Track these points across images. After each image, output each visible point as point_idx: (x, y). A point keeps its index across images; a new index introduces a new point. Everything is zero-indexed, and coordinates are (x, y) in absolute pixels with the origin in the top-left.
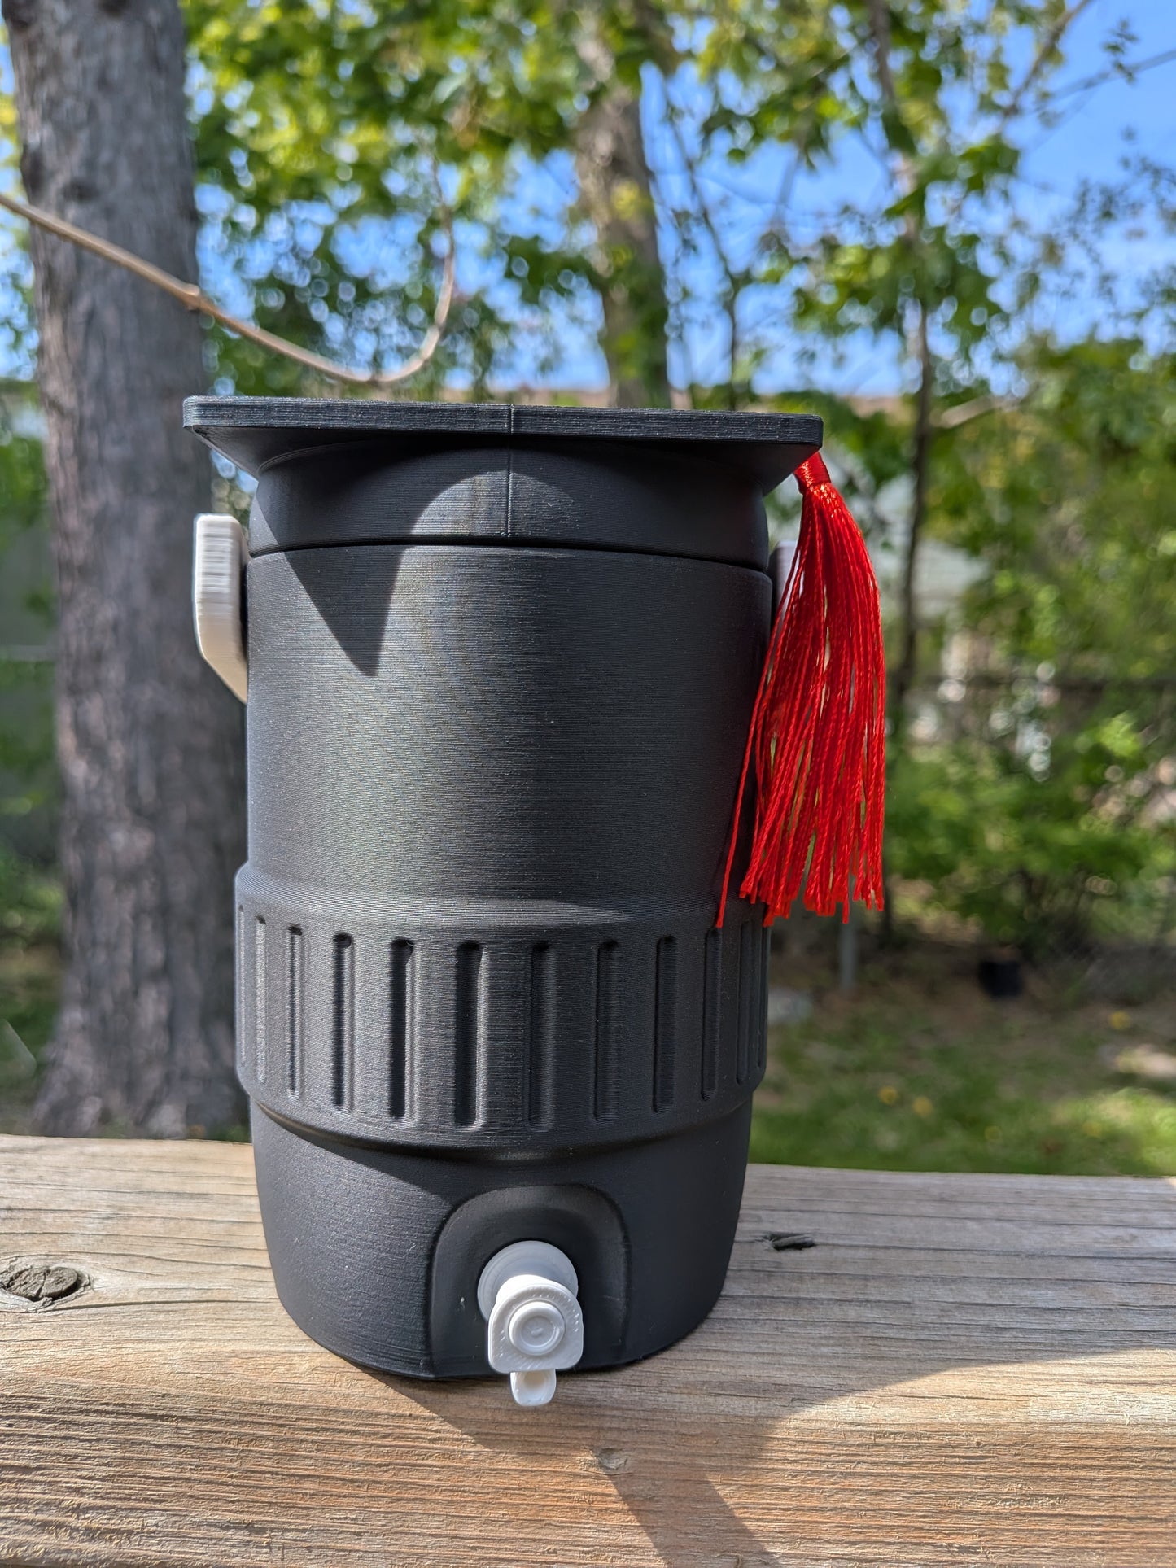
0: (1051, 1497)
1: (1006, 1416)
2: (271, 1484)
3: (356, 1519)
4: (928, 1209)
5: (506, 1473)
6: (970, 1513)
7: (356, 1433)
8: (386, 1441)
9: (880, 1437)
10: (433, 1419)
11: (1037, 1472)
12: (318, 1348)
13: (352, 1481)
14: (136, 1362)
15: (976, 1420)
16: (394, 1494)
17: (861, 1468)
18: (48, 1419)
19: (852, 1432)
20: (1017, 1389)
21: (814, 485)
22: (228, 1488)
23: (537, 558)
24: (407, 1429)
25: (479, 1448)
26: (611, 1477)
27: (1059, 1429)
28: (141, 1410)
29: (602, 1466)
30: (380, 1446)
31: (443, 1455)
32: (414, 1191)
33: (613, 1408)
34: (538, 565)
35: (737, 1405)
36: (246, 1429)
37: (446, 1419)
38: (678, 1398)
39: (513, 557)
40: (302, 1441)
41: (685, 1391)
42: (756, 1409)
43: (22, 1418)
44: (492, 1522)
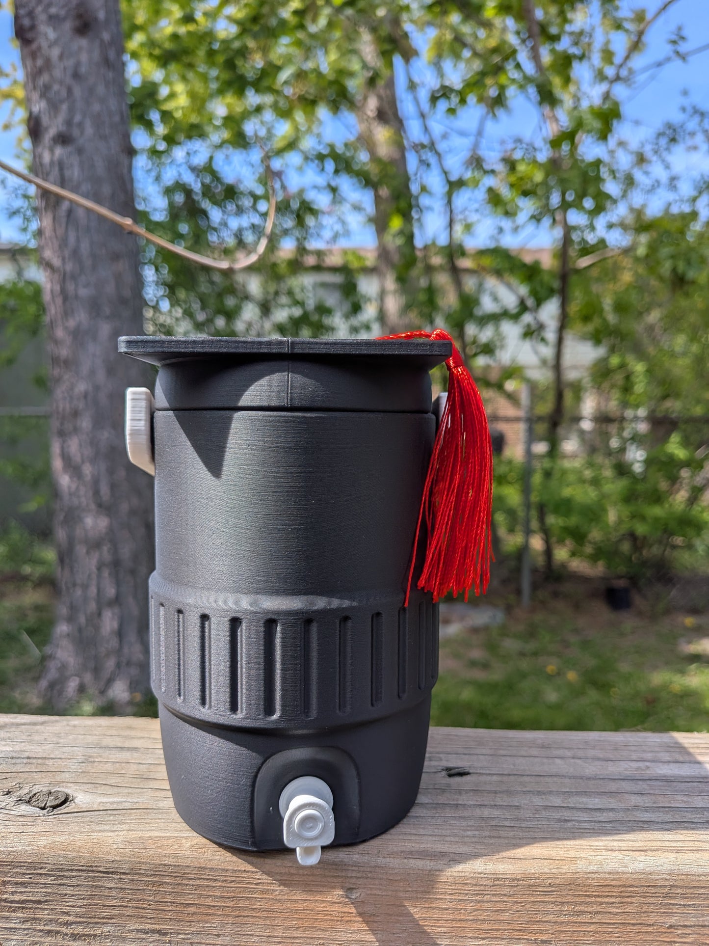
0: (590, 913)
1: (565, 869)
2: (170, 908)
3: (216, 927)
4: (535, 752)
5: (296, 901)
6: (546, 922)
7: (216, 880)
8: (232, 885)
9: (497, 881)
10: (257, 872)
11: (582, 899)
12: (195, 834)
13: (214, 906)
14: (98, 843)
15: (548, 871)
16: (237, 913)
17: (486, 898)
18: (51, 874)
19: (481, 878)
20: (571, 854)
21: (454, 367)
22: (147, 911)
23: (304, 417)
24: (243, 877)
25: (282, 888)
26: (352, 903)
27: (593, 876)
28: (101, 869)
29: (347, 897)
30: (229, 887)
31: (263, 892)
32: (244, 751)
33: (352, 866)
34: (306, 421)
35: (420, 864)
36: (157, 879)
37: (263, 872)
38: (388, 860)
39: (291, 417)
40: (187, 885)
41: (392, 856)
42: (430, 866)
43: (37, 874)
44: (289, 928)
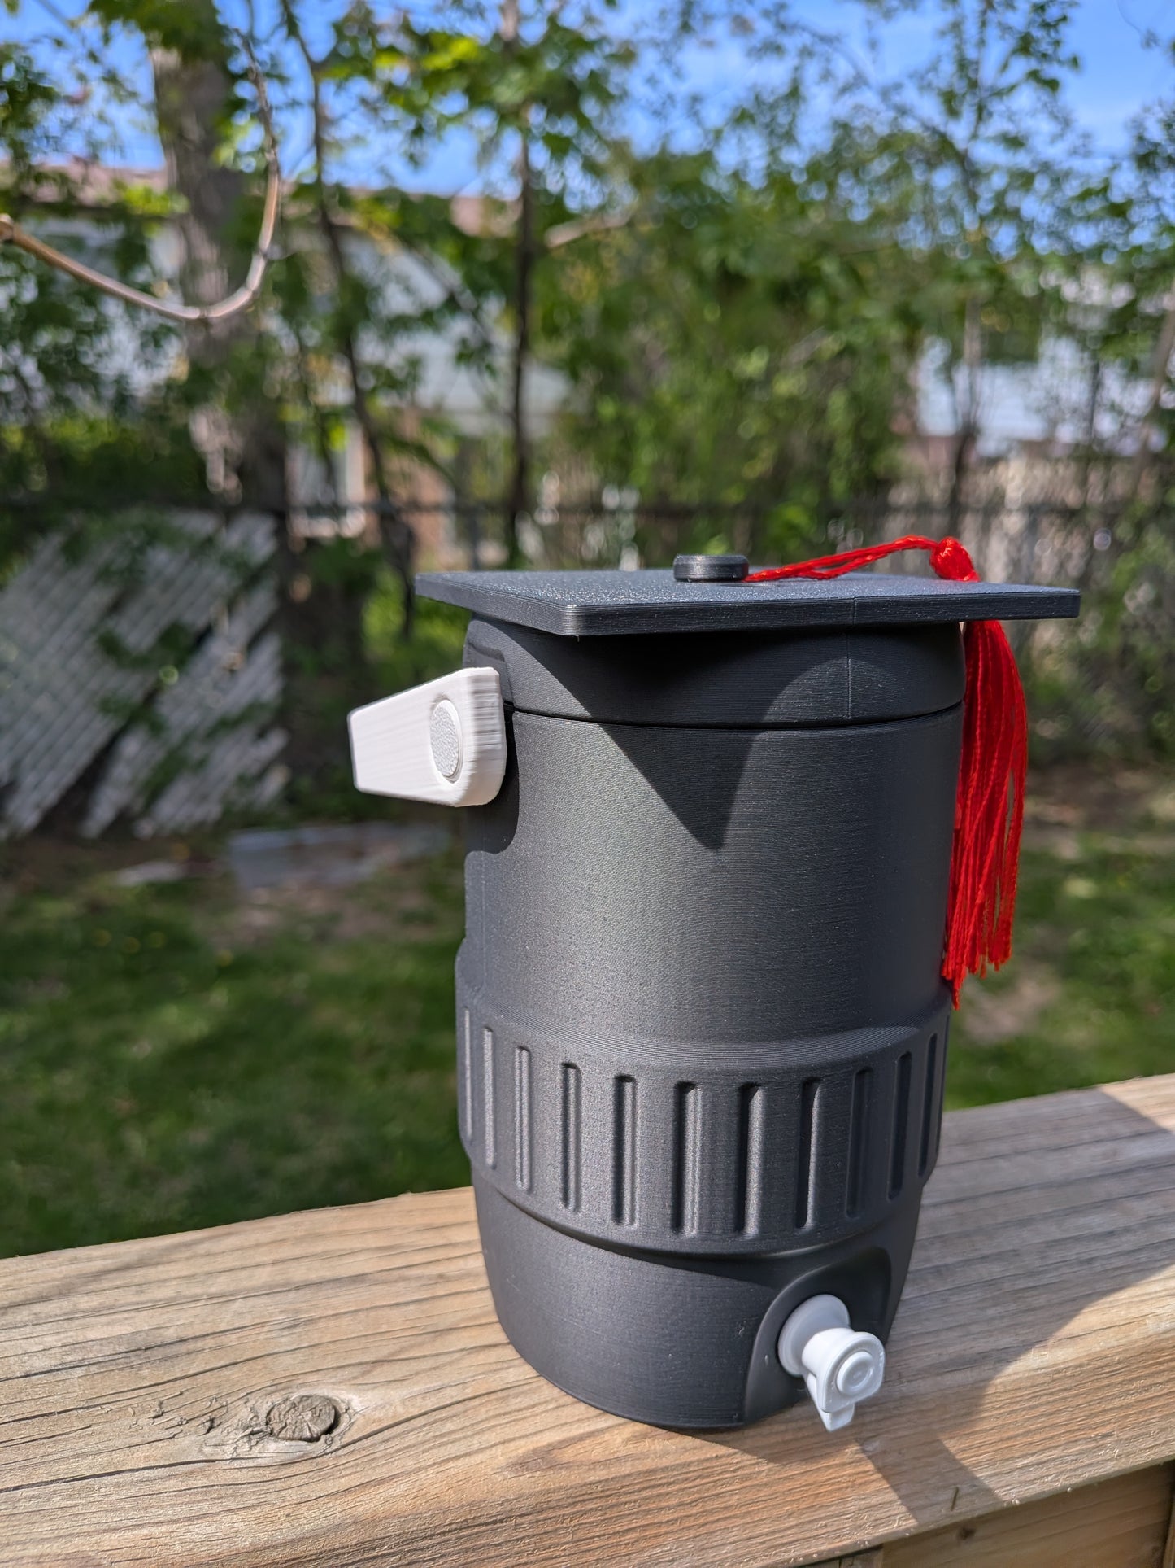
0: (1161, 1384)
1: (1135, 1335)
2: (599, 1544)
3: (671, 1550)
5: (791, 1478)
6: (1111, 1409)
7: (670, 1484)
8: (698, 1482)
9: (1056, 1375)
10: (735, 1454)
11: (1154, 1369)
13: (668, 1521)
14: (467, 1480)
15: (1116, 1344)
16: (702, 1520)
17: (1044, 1399)
18: (393, 1553)
19: (1038, 1375)
20: (1134, 1312)
22: (560, 1560)
24: (713, 1467)
25: (771, 1465)
26: (869, 1458)
27: (1167, 1336)
28: (483, 1520)
29: (864, 1451)
30: (690, 1488)
31: (743, 1479)
32: (715, 1280)
33: (870, 1406)
35: (959, 1377)
36: (578, 1508)
37: (746, 1451)
38: (916, 1383)
40: (626, 1503)
41: (919, 1377)
42: (972, 1377)
43: (368, 1559)
44: (778, 1518)
